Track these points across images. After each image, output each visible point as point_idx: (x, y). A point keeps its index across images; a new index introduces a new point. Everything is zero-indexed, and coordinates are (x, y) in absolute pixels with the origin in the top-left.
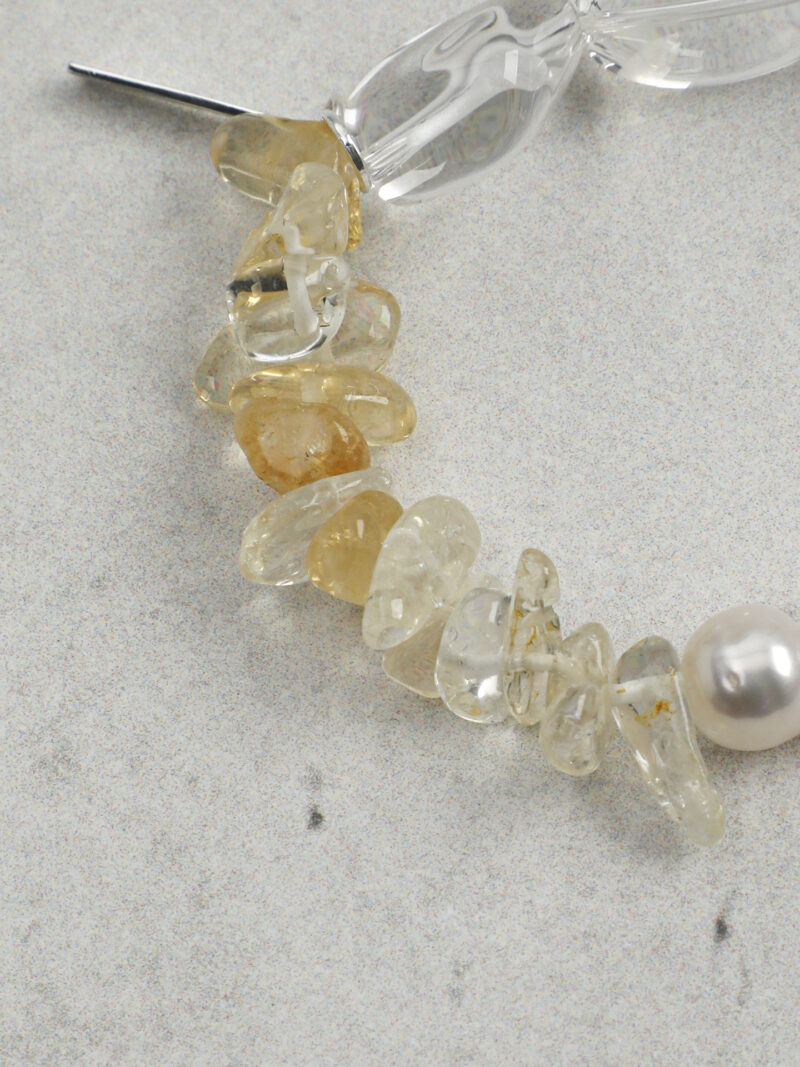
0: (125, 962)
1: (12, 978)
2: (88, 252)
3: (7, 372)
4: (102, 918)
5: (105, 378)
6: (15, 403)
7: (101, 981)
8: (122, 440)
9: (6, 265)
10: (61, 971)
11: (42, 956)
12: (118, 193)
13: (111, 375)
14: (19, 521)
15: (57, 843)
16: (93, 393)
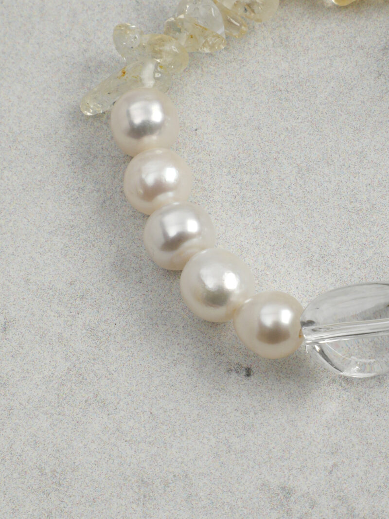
0: (382, 485)
1: (325, 493)
2: (341, 113)
3: (303, 176)
4: (369, 462)
5: (354, 179)
6: (309, 192)
7: (371, 495)
8: (365, 212)
9: (300, 120)
10: (350, 489)
11: (339, 481)
12: (355, 82)
13: (357, 177)
14: (314, 254)
15: (344, 422)
16: (348, 187)
